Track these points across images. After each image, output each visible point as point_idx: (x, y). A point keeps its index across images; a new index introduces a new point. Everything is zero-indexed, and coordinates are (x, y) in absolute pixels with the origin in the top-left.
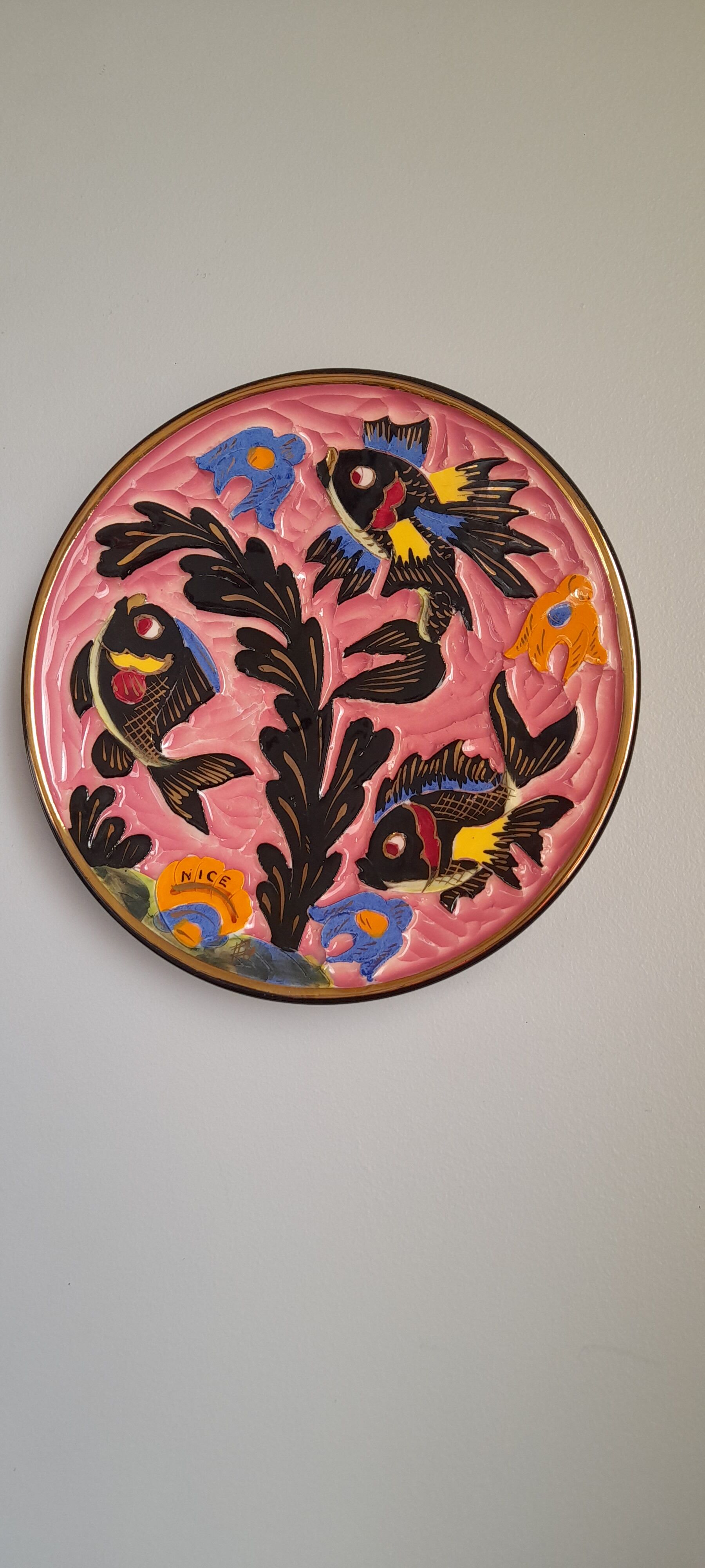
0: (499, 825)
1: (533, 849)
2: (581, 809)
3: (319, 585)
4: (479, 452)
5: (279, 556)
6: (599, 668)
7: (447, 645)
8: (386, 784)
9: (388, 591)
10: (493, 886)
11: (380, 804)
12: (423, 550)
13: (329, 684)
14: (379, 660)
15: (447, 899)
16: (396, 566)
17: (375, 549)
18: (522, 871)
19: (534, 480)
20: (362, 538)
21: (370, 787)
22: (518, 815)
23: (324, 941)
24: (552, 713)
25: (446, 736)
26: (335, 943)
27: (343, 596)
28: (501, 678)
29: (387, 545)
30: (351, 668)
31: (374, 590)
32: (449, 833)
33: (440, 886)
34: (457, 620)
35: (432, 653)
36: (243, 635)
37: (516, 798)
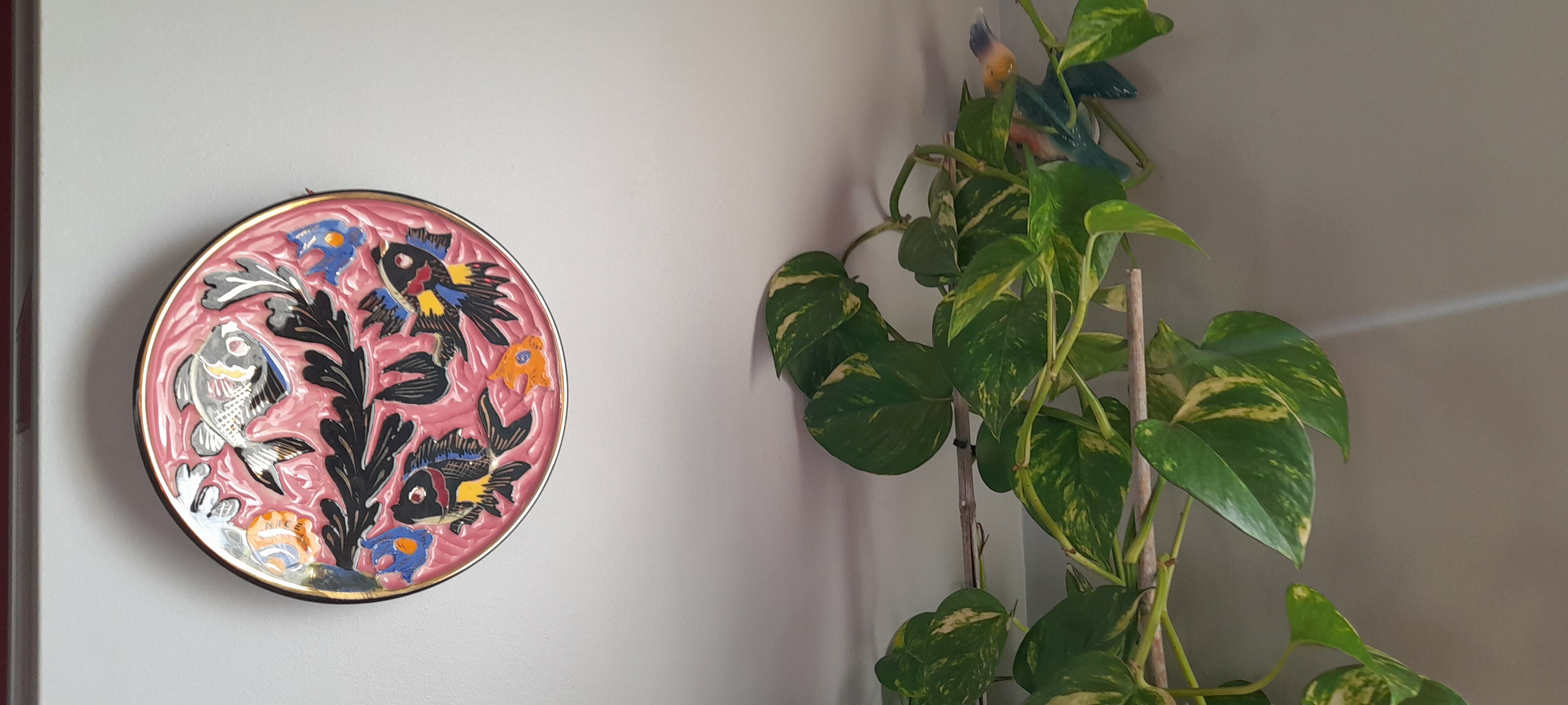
0: (485, 479)
1: (507, 493)
2: (535, 468)
3: (366, 324)
4: (480, 258)
5: (337, 303)
6: (545, 389)
7: (452, 370)
8: (410, 457)
9: (413, 333)
10: (483, 517)
11: (407, 469)
12: (439, 310)
13: (370, 389)
14: (407, 377)
15: (454, 528)
16: (420, 318)
17: (407, 307)
18: (501, 506)
20: (398, 298)
21: (399, 459)
22: (496, 473)
24: (517, 413)
25: (449, 425)
26: (383, 560)
27: (383, 333)
28: (485, 391)
29: (415, 304)
30: (386, 381)
32: (454, 486)
33: (449, 519)
34: (458, 353)
35: (441, 372)
36: (310, 355)
37: (495, 463)
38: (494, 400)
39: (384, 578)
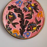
0: (36, 27)
1: (39, 29)
2: (42, 26)
3: (24, 11)
4: (35, 3)
5: (21, 9)
6: (43, 17)
7: (32, 15)
8: (28, 24)
9: (28, 12)
10: (36, 31)
11: (28, 26)
12: (31, 9)
13: (24, 18)
14: (28, 16)
15: (33, 32)
16: (29, 10)
17: (28, 9)
18: (38, 30)
19: (39, 5)
20: (27, 8)
21: (27, 25)
22: (37, 27)
23: (24, 35)
24: (40, 20)
25: (32, 21)
26: (25, 35)
27: (25, 12)
28: (36, 18)
29: (28, 8)
30: (26, 17)
31: (27, 12)
32: (33, 28)
33: (32, 31)
34: (33, 14)
35: (31, 16)
36: (18, 14)
37: (37, 25)
38: (37, 19)
39: (25, 37)
